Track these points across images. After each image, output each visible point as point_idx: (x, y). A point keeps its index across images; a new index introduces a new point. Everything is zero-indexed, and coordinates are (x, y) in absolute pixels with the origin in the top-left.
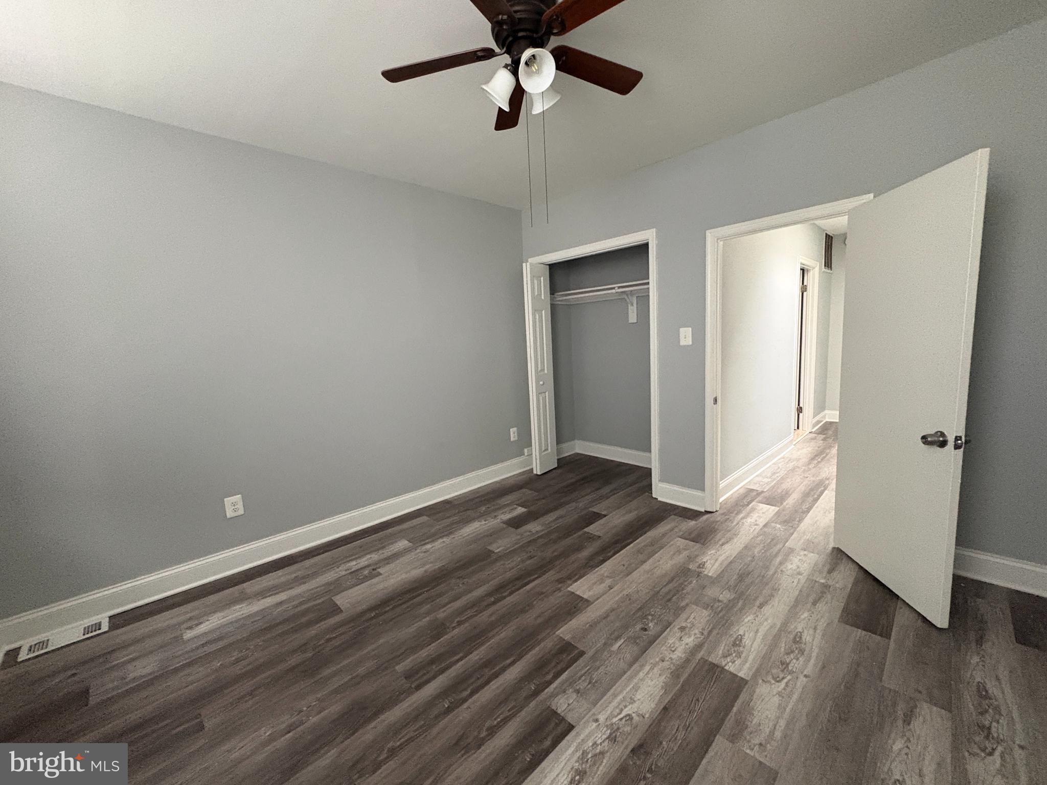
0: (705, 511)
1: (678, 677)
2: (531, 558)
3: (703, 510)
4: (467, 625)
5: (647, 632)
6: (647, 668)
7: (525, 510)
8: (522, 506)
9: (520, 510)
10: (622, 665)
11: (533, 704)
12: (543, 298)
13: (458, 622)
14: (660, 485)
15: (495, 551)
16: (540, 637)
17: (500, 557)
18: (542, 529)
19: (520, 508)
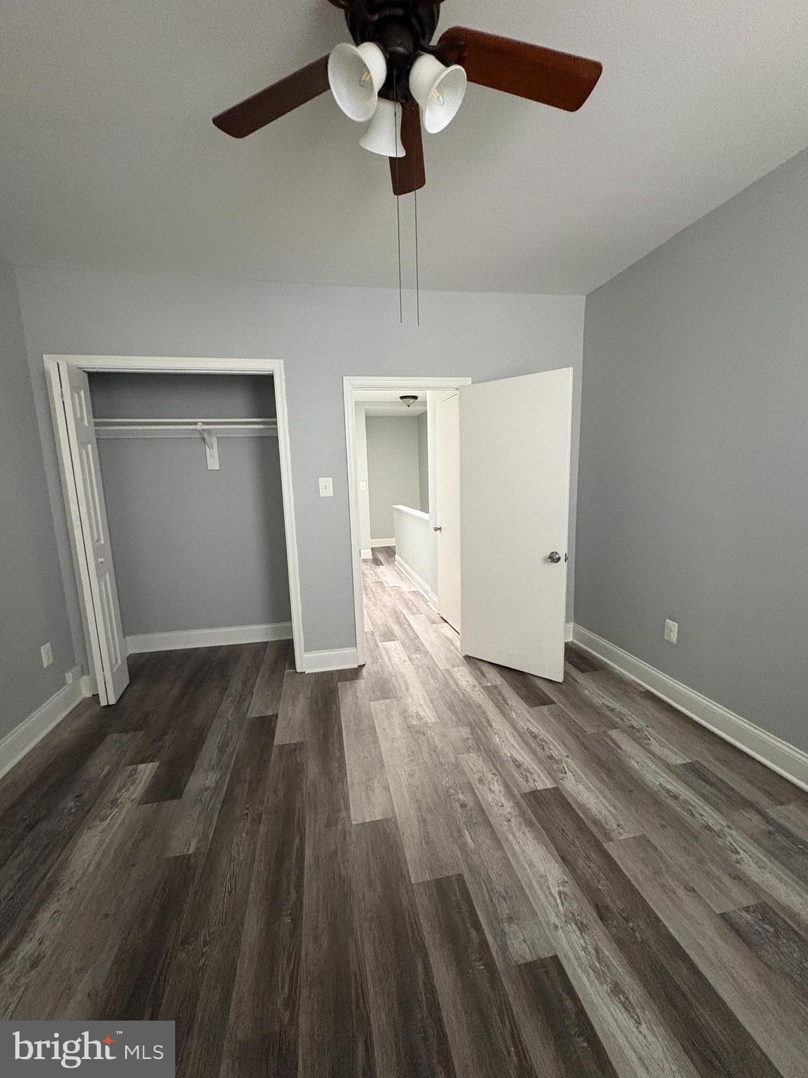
0: (359, 666)
1: (531, 822)
2: (257, 821)
3: (356, 666)
4: (304, 992)
5: (469, 807)
6: (511, 837)
7: (156, 764)
8: (143, 761)
9: (147, 771)
10: (498, 854)
11: (506, 984)
12: (87, 424)
13: (286, 1005)
14: (305, 656)
15: (191, 851)
16: (405, 903)
17: (212, 853)
18: (219, 775)
19: (141, 767)
